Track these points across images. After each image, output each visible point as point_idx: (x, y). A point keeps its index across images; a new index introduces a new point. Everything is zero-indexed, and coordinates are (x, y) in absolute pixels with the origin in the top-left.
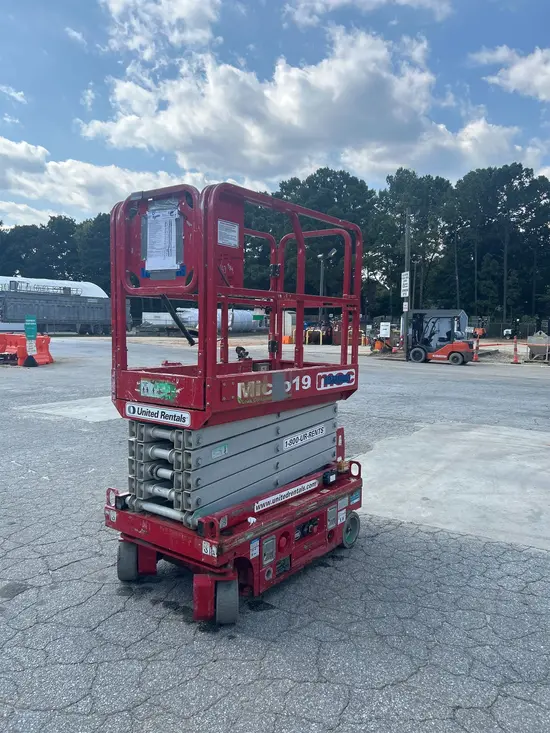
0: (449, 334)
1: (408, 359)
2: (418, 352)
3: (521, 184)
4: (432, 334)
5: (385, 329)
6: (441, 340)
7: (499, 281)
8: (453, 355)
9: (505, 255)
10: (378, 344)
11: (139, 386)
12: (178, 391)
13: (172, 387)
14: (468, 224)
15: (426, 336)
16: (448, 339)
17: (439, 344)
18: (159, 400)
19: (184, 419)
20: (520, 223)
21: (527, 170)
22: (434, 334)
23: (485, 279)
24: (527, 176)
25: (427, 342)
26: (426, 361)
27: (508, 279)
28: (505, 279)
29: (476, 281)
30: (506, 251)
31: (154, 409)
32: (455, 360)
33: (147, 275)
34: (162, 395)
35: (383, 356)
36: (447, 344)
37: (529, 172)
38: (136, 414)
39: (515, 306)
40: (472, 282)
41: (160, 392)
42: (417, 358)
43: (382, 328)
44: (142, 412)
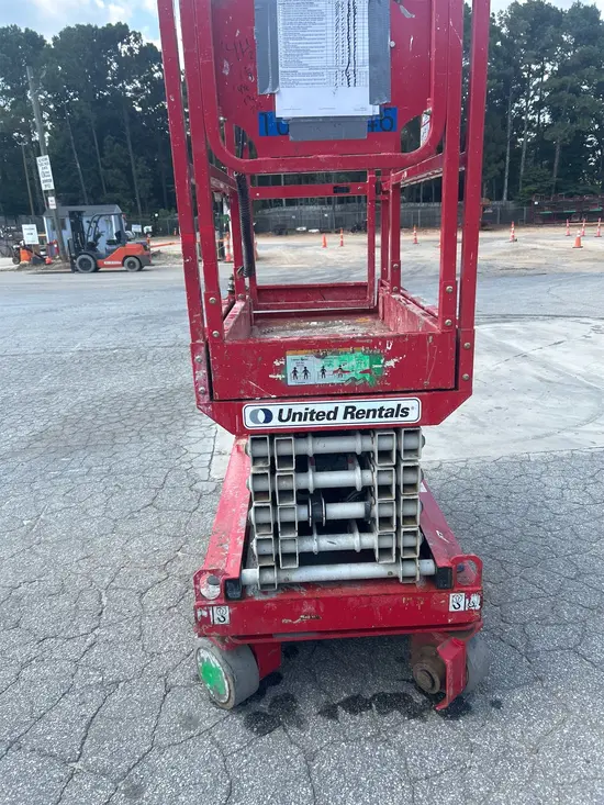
0: (118, 234)
1: (75, 270)
2: (84, 260)
3: (130, 49)
4: (97, 237)
5: (30, 235)
6: (110, 242)
7: (127, 171)
8: (128, 259)
9: (128, 138)
10: (24, 254)
11: (282, 369)
12: (391, 363)
13: (374, 359)
14: (75, 96)
15: (90, 239)
16: (118, 241)
17: (108, 247)
18: (339, 386)
19: (406, 412)
20: (136, 99)
21: (134, 32)
22: (99, 236)
23: (111, 167)
24: (136, 40)
25: (93, 246)
26: (96, 270)
27: (136, 168)
28: (133, 169)
29: (102, 170)
30: (128, 133)
31: (326, 406)
32: (131, 266)
33: (283, 127)
34: (347, 376)
35: (35, 270)
36: (119, 249)
37: (138, 37)
38: (275, 423)
39: (149, 199)
40: (97, 172)
41: (341, 371)
42: (85, 267)
43: (25, 232)
44: (292, 415)
